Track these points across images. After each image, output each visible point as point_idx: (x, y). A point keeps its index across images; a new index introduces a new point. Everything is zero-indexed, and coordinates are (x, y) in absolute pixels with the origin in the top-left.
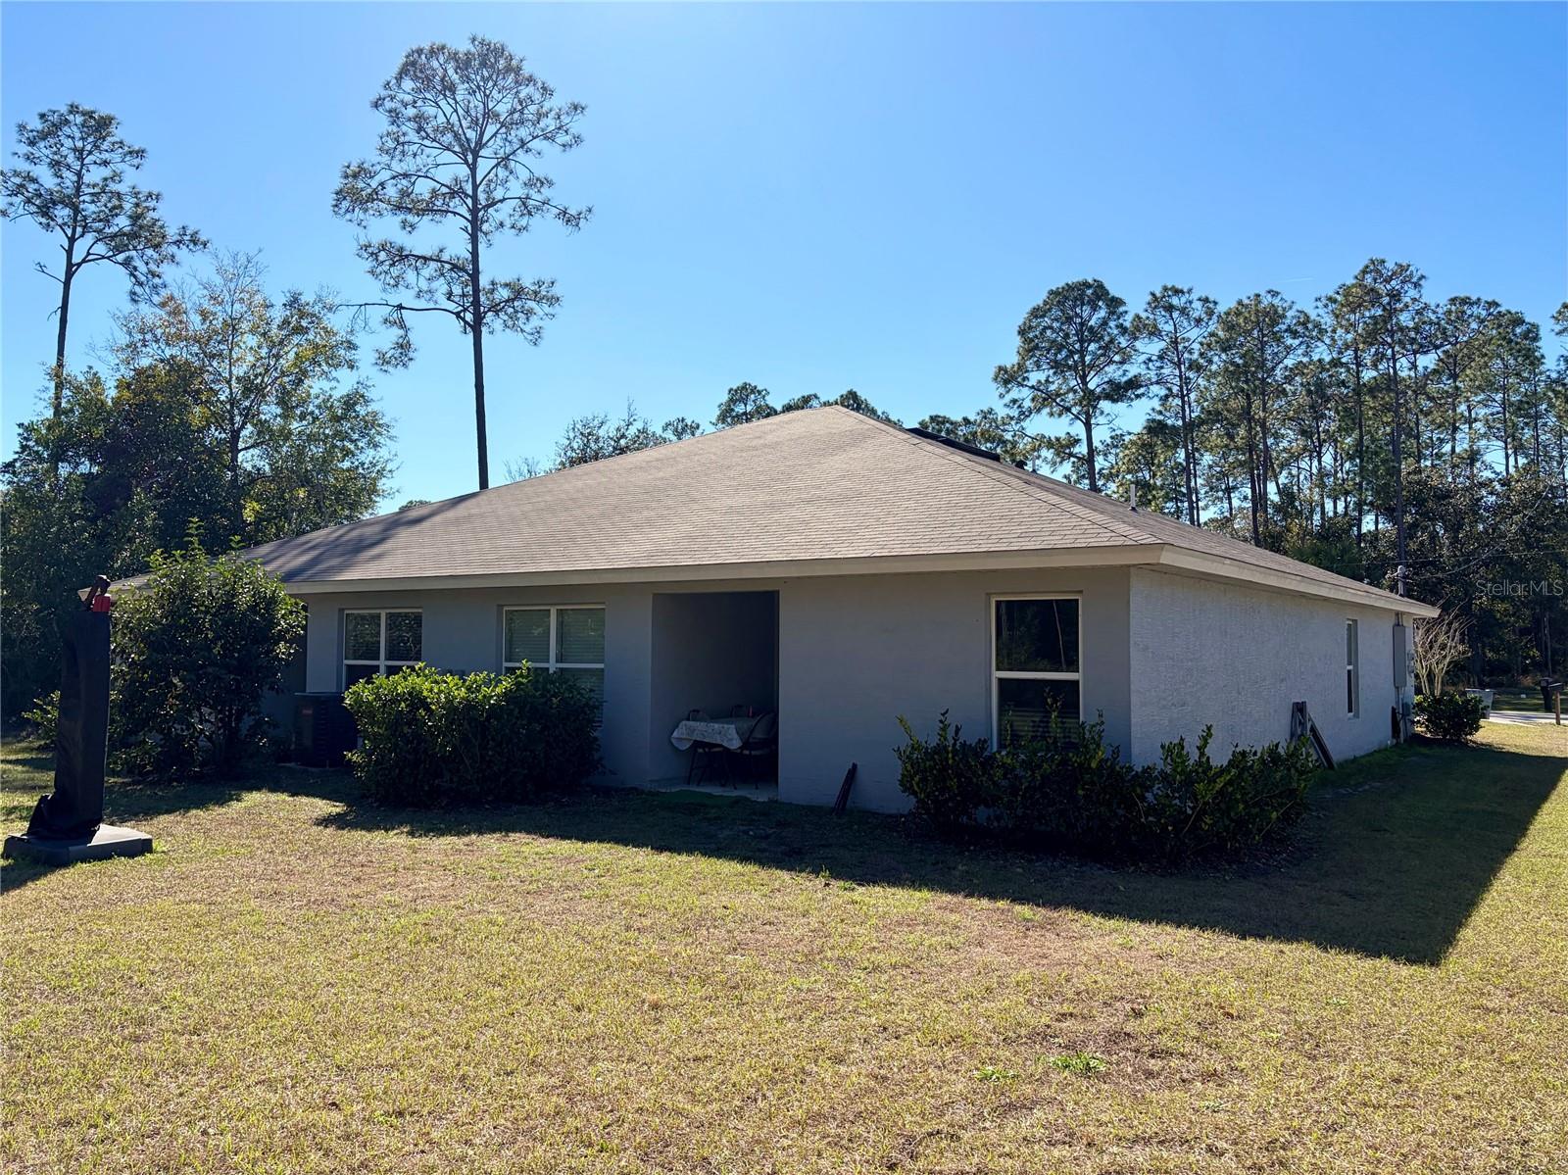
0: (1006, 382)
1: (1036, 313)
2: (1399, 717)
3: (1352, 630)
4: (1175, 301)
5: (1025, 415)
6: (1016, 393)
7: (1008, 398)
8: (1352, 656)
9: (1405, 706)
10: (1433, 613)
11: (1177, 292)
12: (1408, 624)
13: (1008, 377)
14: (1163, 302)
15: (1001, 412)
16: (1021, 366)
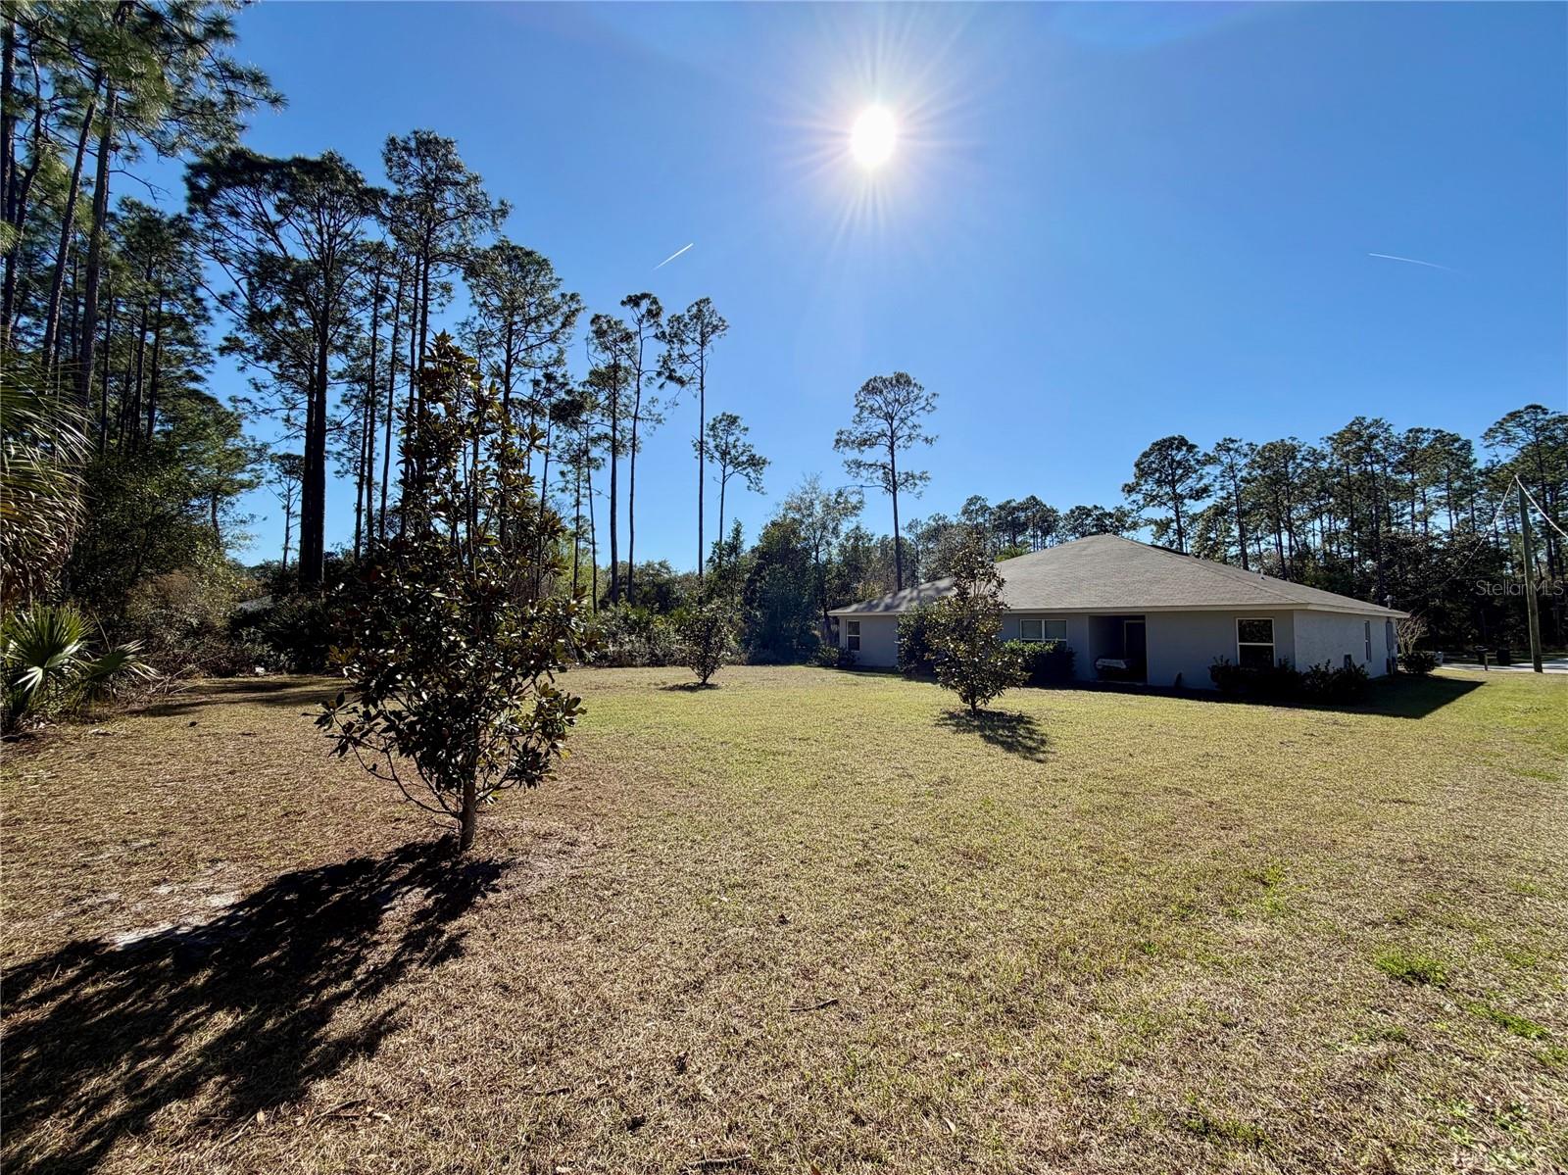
0: (1129, 492)
1: (1145, 455)
2: (1391, 663)
3: (1367, 624)
4: (1231, 446)
5: (1140, 508)
6: (1134, 496)
7: (1130, 499)
8: (1368, 636)
9: (1394, 659)
10: (1408, 616)
11: (1233, 441)
12: (1394, 621)
13: (1130, 489)
14: (1224, 447)
15: (1127, 507)
16: (1138, 484)
